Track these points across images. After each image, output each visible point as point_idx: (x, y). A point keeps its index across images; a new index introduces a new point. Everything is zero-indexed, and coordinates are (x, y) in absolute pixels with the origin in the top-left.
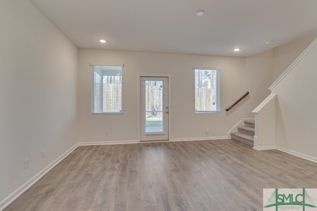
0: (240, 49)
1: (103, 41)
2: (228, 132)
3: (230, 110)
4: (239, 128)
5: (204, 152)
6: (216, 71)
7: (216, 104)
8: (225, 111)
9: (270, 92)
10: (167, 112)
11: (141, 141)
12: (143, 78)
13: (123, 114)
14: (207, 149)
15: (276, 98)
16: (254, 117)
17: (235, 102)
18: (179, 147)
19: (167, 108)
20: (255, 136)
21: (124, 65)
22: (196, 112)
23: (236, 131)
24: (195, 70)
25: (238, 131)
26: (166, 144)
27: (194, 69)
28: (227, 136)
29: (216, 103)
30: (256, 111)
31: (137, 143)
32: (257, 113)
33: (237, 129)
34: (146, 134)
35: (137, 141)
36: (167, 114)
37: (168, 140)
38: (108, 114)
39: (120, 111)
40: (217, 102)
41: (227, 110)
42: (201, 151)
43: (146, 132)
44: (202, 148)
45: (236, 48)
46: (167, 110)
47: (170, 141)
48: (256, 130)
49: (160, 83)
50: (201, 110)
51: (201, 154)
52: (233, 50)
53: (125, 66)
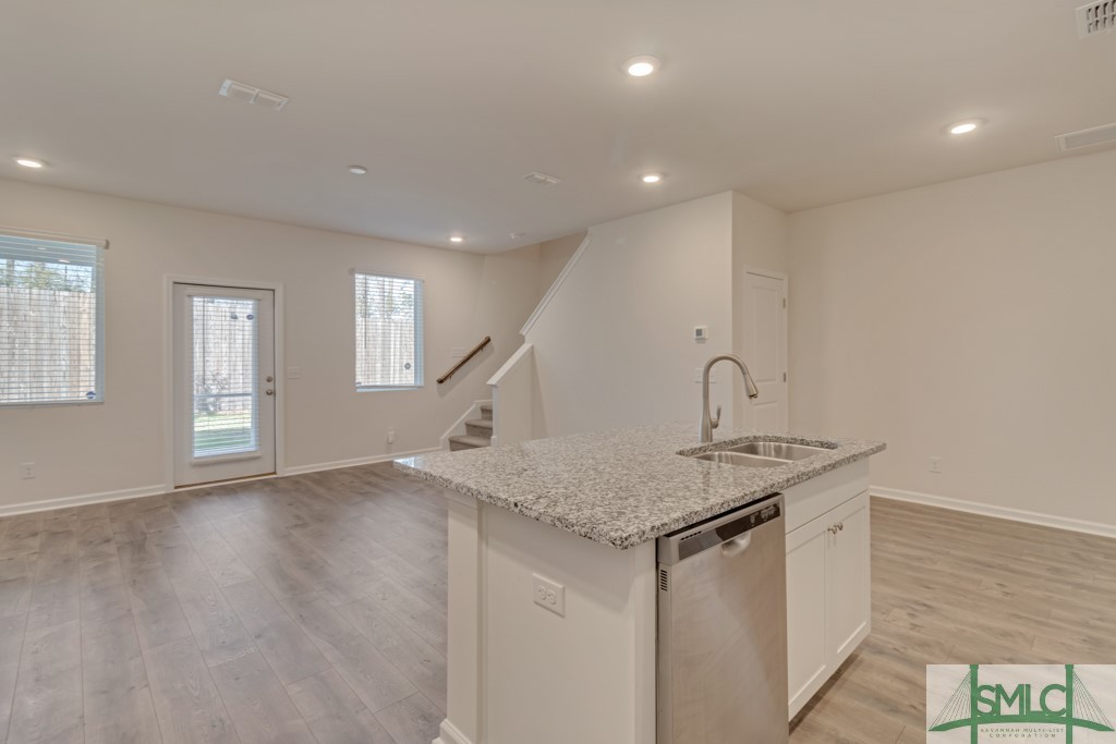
0: (464, 238)
1: (29, 163)
2: (442, 438)
3: (448, 380)
4: (468, 426)
5: (375, 485)
6: (412, 282)
7: (413, 368)
8: (436, 383)
9: (521, 340)
10: (271, 393)
11: (176, 487)
12: (185, 288)
13: (102, 403)
14: (385, 479)
15: (532, 351)
16: (490, 396)
17: (459, 360)
18: (309, 483)
19: (269, 380)
20: (493, 437)
21: (108, 243)
22: (359, 390)
23: (463, 431)
24: (357, 276)
25: (468, 431)
26: (266, 483)
27: (352, 272)
28: (440, 448)
29: (413, 365)
30: (493, 381)
31: (163, 492)
32: (494, 386)
33: (464, 427)
34: (195, 461)
35: (164, 485)
36: (271, 397)
37: (275, 473)
39: (90, 393)
40: (415, 362)
41: (441, 382)
42: (369, 483)
43: (197, 455)
44: (373, 479)
45: (455, 236)
46: (270, 386)
47: (279, 475)
48: (494, 424)
49: (245, 308)
50: (371, 384)
51: (367, 488)
52: (449, 237)
53: (111, 245)
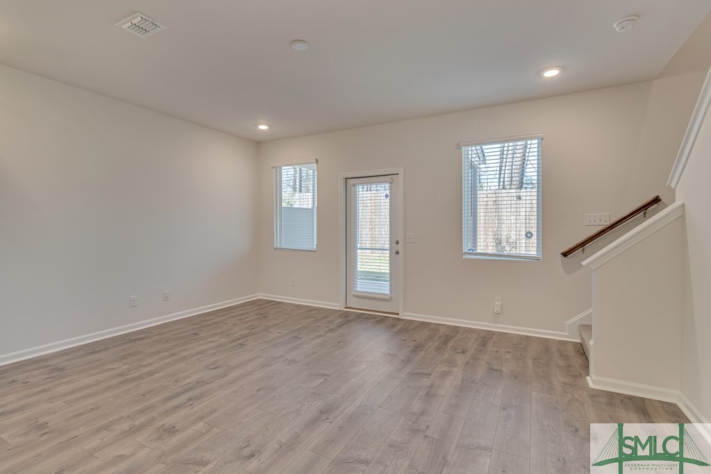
1: (263, 127)
2: (569, 322)
7: (535, 237)
10: (398, 253)
11: (347, 307)
12: (352, 180)
19: (397, 243)
21: (317, 160)
22: (465, 256)
27: (459, 147)
28: (566, 334)
29: (535, 234)
31: (338, 309)
34: (356, 293)
35: (338, 304)
37: (398, 314)
38: (295, 250)
40: (538, 230)
41: (565, 254)
43: (359, 289)
45: (549, 69)
46: (398, 247)
47: (400, 317)
